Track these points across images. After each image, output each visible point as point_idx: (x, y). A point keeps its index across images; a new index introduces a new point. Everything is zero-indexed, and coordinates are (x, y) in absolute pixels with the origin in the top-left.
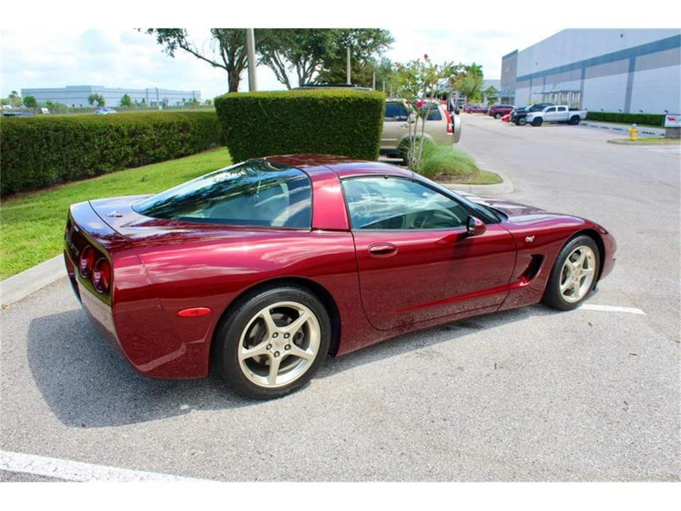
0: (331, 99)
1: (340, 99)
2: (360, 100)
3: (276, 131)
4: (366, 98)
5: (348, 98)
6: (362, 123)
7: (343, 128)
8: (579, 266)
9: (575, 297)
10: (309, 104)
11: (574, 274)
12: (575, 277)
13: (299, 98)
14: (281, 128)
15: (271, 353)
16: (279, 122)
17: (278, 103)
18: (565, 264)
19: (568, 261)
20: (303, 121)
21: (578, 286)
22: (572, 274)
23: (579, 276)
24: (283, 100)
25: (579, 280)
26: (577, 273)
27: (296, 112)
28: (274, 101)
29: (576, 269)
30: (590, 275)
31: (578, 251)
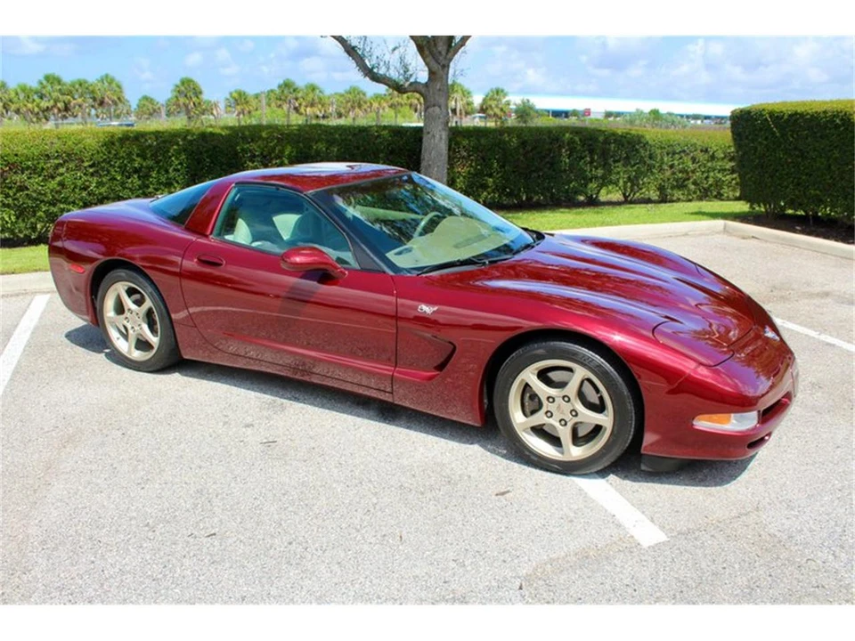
3: (789, 160)
8: (566, 399)
9: (562, 453)
10: (838, 121)
11: (552, 407)
12: (557, 416)
13: (825, 112)
14: (798, 156)
15: (129, 326)
16: (796, 149)
17: (796, 121)
18: (523, 380)
19: (529, 375)
20: (828, 148)
21: (565, 434)
22: (546, 406)
23: (568, 417)
24: (802, 115)
25: (570, 425)
26: (562, 409)
27: (819, 135)
28: (791, 116)
29: (559, 401)
30: (606, 429)
31: (570, 370)
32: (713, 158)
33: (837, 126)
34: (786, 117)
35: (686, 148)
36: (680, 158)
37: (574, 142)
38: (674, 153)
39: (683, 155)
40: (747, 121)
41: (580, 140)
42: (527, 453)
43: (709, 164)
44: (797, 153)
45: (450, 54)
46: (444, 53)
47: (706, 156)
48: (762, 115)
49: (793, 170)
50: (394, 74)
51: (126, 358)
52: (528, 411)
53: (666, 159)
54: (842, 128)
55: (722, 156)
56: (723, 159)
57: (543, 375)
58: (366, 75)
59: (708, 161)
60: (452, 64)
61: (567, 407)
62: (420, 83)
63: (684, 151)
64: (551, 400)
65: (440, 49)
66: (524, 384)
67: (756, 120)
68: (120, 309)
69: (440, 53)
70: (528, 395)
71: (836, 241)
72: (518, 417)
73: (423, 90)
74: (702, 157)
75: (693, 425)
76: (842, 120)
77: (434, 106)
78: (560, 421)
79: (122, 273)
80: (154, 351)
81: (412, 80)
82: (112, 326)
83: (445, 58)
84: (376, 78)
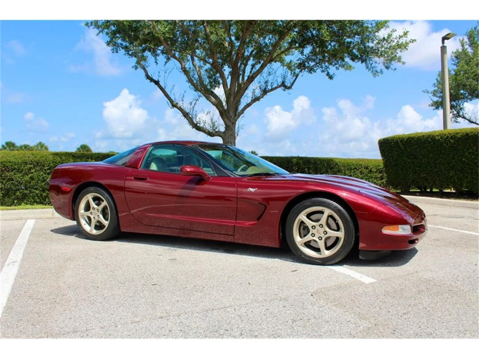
0: (445, 135)
1: (451, 134)
2: (467, 134)
3: (409, 161)
4: (472, 132)
5: (457, 133)
6: (469, 153)
7: (456, 157)
8: (321, 226)
9: (321, 254)
10: (430, 140)
11: (314, 231)
12: (317, 235)
13: (423, 136)
14: (413, 158)
15: (92, 217)
16: (412, 155)
17: (410, 141)
18: (300, 219)
19: (302, 216)
20: (427, 153)
21: (321, 244)
22: (312, 231)
23: (322, 235)
24: (413, 138)
25: (323, 239)
26: (320, 232)
27: (422, 147)
28: (408, 139)
29: (318, 227)
30: (341, 238)
31: (322, 212)
32: (371, 171)
33: (430, 142)
34: (405, 140)
35: (356, 167)
36: (355, 172)
37: (300, 163)
38: (351, 169)
39: (355, 170)
40: (387, 143)
41: (303, 163)
42: (303, 256)
43: (369, 175)
44: (413, 157)
45: (236, 118)
46: (233, 117)
47: (367, 171)
48: (393, 140)
49: (411, 166)
50: (208, 127)
51: (89, 234)
52: (302, 235)
53: (347, 172)
54: (432, 143)
55: (375, 170)
56: (376, 172)
57: (309, 216)
58: (193, 127)
59: (368, 173)
60: (237, 123)
61: (322, 230)
62: (221, 132)
63: (356, 168)
64: (314, 228)
65: (231, 114)
66: (301, 221)
67: (391, 143)
68: (88, 208)
69: (231, 116)
70: (302, 227)
71: (437, 197)
72: (298, 239)
73: (222, 135)
74: (365, 171)
75: (381, 231)
76: (431, 139)
77: (228, 143)
78: (319, 238)
79: (92, 189)
80: (105, 228)
81: (217, 130)
82: (82, 218)
83: (234, 119)
84: (199, 129)
